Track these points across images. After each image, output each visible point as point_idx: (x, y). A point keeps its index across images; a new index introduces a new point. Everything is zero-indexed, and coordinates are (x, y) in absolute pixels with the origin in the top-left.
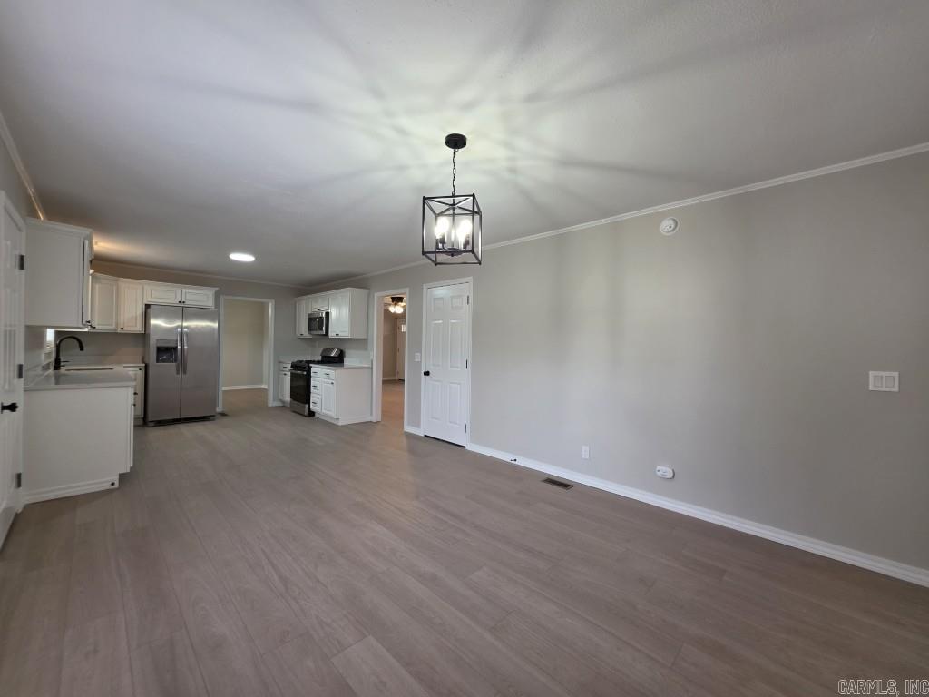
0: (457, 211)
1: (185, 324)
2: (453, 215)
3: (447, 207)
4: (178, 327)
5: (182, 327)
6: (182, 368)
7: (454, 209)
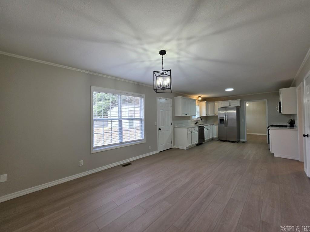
0: (164, 75)
1: (227, 112)
2: (163, 76)
3: (161, 74)
4: (225, 113)
5: (226, 113)
6: (226, 125)
7: (163, 75)
